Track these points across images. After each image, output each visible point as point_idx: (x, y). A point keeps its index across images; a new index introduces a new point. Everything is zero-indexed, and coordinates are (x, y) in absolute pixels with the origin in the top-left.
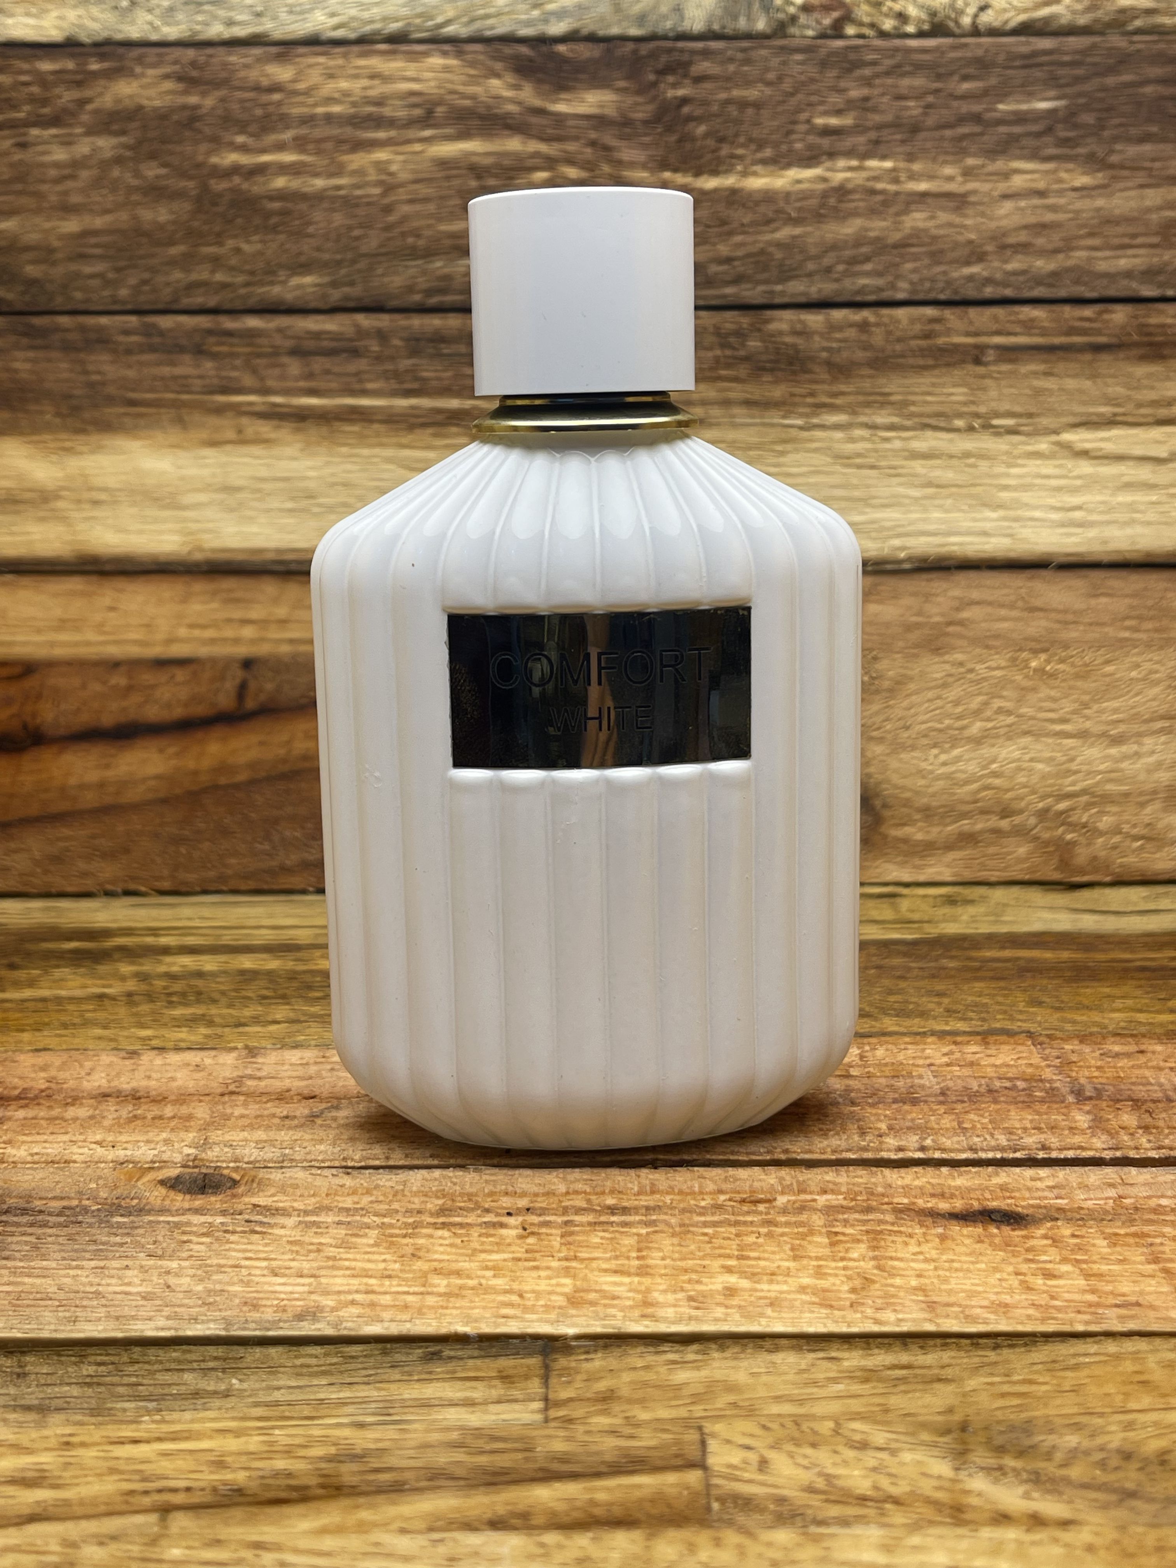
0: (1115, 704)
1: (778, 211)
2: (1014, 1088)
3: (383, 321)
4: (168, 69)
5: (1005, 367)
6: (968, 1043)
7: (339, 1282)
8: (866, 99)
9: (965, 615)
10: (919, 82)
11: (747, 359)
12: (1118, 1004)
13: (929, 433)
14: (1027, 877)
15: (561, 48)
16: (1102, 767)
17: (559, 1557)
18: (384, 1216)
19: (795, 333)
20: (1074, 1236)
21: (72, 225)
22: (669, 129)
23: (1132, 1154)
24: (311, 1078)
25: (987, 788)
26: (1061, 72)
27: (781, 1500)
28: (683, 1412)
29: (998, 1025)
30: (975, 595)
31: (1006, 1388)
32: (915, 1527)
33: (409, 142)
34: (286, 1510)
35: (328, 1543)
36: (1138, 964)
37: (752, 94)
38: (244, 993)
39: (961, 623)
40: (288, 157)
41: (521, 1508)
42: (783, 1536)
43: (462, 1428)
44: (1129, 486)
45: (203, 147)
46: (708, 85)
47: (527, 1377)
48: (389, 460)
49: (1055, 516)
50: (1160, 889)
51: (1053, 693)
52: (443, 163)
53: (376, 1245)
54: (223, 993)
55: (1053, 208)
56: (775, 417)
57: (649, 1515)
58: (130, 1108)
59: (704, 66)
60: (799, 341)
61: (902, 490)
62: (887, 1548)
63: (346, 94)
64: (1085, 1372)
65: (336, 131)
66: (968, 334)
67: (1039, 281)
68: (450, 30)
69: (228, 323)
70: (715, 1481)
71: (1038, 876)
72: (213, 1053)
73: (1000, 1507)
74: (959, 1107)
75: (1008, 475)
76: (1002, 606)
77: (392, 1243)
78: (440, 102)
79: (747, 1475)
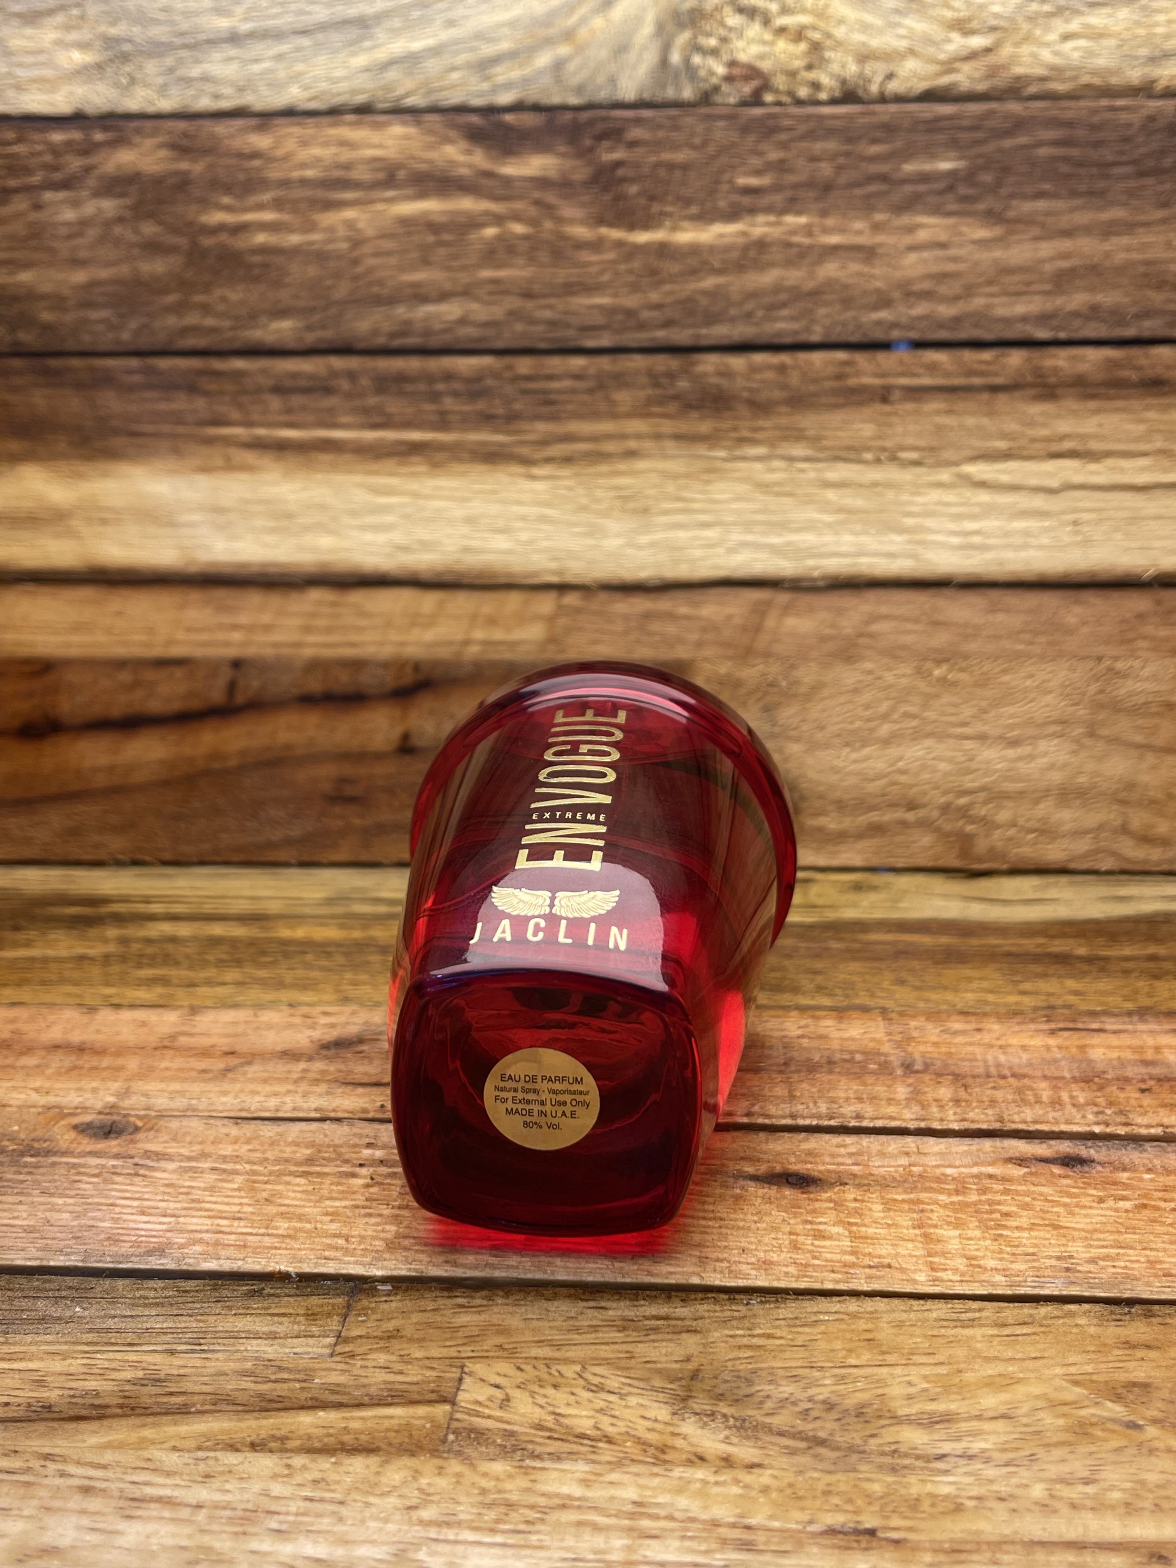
0: (1011, 710)
1: (705, 263)
2: (851, 1061)
3: (352, 363)
4: (161, 139)
5: (909, 406)
6: (824, 1017)
7: (195, 1222)
8: (782, 161)
9: (875, 628)
10: (831, 145)
11: (676, 397)
12: (975, 985)
13: (841, 465)
14: (930, 864)
15: (509, 118)
16: (999, 766)
17: (298, 1479)
18: (254, 1163)
19: (720, 374)
20: (856, 1200)
21: (80, 277)
22: (605, 189)
23: (936, 1125)
24: (236, 1035)
25: (895, 783)
26: (964, 136)
27: (512, 1434)
28: (452, 1352)
29: (857, 1001)
30: (884, 610)
31: (745, 1341)
32: (618, 1464)
33: (372, 202)
34: (83, 1425)
35: (108, 1457)
36: (1006, 948)
37: (680, 156)
38: (206, 957)
39: (871, 636)
40: (268, 216)
41: (283, 1432)
42: (499, 1467)
43: (257, 1358)
44: (1024, 514)
45: (194, 208)
46: (640, 150)
47: (329, 1315)
48: (360, 485)
49: (955, 540)
50: (1052, 879)
51: (954, 699)
52: (405, 222)
53: (239, 1189)
54: (187, 957)
55: (955, 259)
56: (702, 450)
57: (390, 1444)
58: (73, 1058)
59: (636, 133)
60: (724, 382)
61: (817, 516)
62: (585, 1483)
63: (318, 160)
64: (822, 1328)
65: (308, 193)
66: (876, 375)
67: (941, 325)
68: (410, 101)
69: (218, 364)
70: (458, 1416)
71: (941, 863)
72: (159, 1011)
73: (699, 1450)
74: (795, 1077)
75: (912, 503)
76: (907, 620)
77: (253, 1189)
78: (399, 166)
79: (487, 1411)
